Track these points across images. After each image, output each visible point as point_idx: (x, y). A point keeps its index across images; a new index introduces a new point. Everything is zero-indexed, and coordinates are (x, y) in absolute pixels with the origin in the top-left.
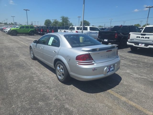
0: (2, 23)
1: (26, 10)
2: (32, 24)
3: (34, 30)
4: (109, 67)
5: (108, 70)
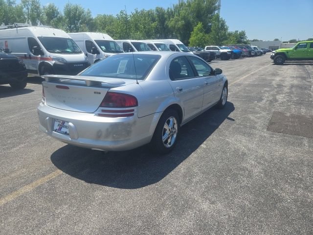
4: (61, 122)
5: (58, 128)
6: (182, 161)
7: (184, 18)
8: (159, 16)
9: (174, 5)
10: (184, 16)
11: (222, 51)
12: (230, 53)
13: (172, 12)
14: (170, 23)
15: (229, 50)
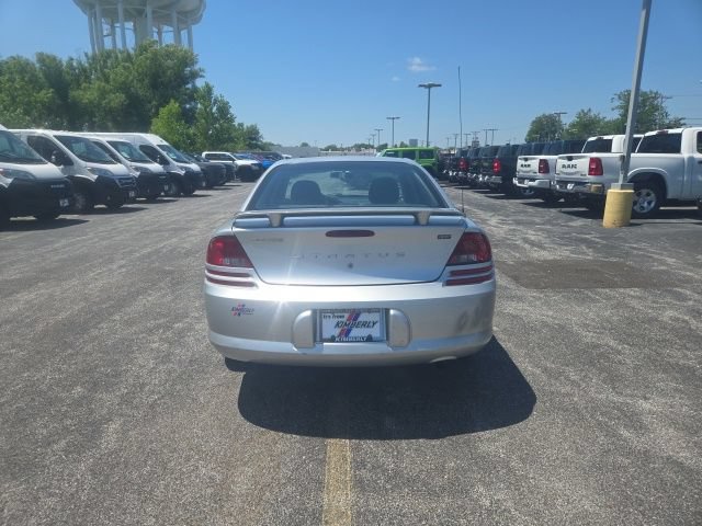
0: (372, 147)
1: (430, 86)
2: (476, 143)
3: (434, 164)
4: (346, 315)
5: (337, 332)
6: (510, 359)
7: (124, 88)
8: (47, 76)
9: (86, 55)
10: (124, 83)
11: (240, 162)
12: (257, 168)
13: (84, 70)
14: (86, 95)
15: (255, 162)
